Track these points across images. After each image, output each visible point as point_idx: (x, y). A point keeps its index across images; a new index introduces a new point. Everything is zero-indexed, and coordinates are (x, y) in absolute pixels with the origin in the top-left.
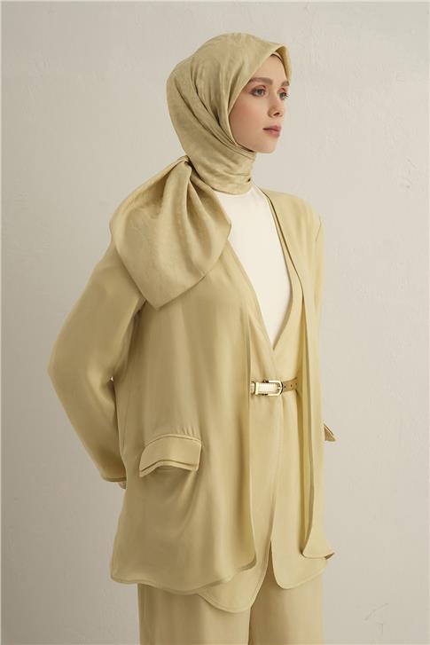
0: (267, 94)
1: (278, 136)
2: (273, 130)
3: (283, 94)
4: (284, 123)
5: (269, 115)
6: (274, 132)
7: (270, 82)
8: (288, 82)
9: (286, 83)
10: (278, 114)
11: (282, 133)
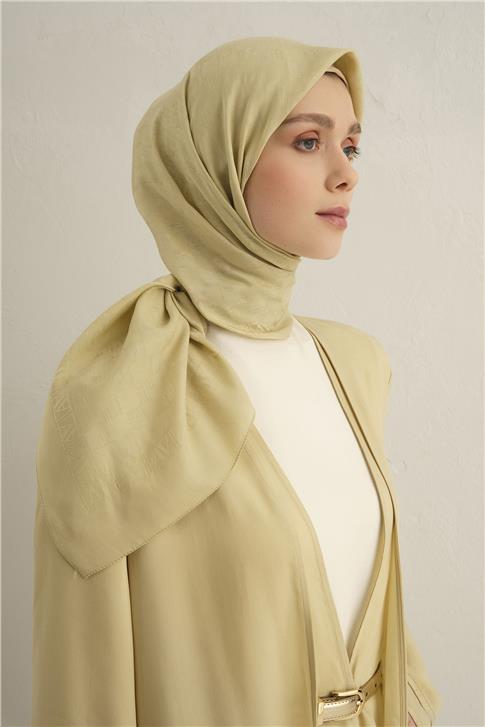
0: (322, 147)
1: (343, 226)
2: (334, 216)
3: (351, 150)
4: (354, 201)
5: (328, 187)
6: (337, 220)
7: (328, 123)
8: (359, 127)
9: (356, 129)
10: (344, 184)
11: (349, 219)
